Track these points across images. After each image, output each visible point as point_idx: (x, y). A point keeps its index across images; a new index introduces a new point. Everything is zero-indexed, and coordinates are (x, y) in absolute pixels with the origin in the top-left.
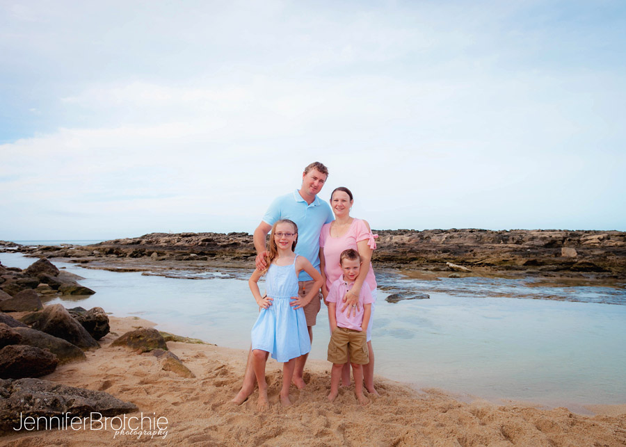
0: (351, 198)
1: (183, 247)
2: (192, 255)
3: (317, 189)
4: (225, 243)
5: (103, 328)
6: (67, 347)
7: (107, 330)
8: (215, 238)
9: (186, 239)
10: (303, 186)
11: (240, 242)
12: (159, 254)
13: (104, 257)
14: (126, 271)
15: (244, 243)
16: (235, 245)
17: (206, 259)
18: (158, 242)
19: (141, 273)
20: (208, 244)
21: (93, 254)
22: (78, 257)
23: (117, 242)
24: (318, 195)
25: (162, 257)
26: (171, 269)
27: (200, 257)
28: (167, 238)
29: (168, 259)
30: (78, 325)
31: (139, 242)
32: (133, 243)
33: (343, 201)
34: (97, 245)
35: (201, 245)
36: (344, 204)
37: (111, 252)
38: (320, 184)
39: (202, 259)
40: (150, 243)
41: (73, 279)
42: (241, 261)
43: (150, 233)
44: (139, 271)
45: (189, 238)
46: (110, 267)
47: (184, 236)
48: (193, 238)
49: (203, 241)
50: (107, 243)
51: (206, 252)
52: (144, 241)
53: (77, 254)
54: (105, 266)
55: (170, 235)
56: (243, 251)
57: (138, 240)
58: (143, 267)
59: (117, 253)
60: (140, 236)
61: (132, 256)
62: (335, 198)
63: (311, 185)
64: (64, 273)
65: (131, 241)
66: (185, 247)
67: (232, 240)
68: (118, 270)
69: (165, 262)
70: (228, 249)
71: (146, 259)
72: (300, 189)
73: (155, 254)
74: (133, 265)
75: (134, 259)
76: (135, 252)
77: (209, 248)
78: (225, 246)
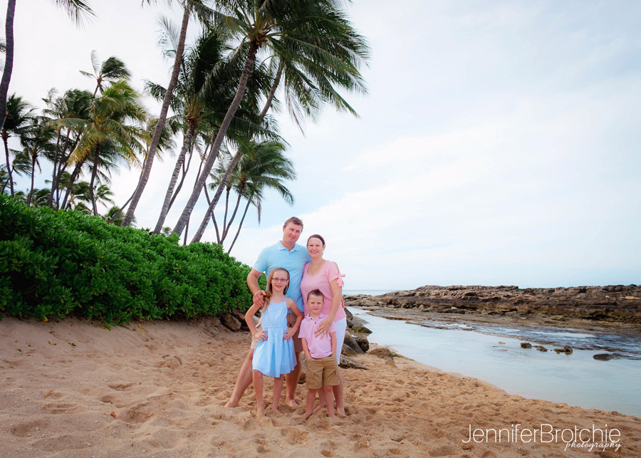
0: (324, 243)
1: (447, 301)
2: (453, 308)
3: (295, 238)
4: (487, 298)
5: (366, 345)
6: (350, 350)
7: (368, 347)
8: (477, 292)
9: (452, 292)
10: (284, 237)
11: (502, 297)
12: (425, 306)
13: (385, 307)
14: (396, 319)
15: (506, 298)
16: (497, 299)
17: (463, 313)
18: (429, 294)
19: (405, 321)
20: (470, 298)
21: (378, 304)
22: (368, 306)
23: (397, 293)
24: (297, 242)
25: (426, 309)
26: (429, 319)
27: (459, 310)
28: (437, 291)
29: (431, 311)
30: (355, 342)
31: (414, 295)
32: (409, 295)
33: (317, 246)
34: (382, 296)
35: (464, 299)
36: (318, 248)
37: (390, 303)
38: (297, 234)
39: (460, 313)
40: (422, 295)
41: (361, 322)
42: (496, 316)
43: (424, 286)
44: (405, 319)
45: (455, 292)
46: (386, 315)
47: (451, 290)
48: (459, 291)
49: (467, 295)
50: (389, 294)
51: (468, 306)
52: (418, 293)
53: (367, 303)
54: (383, 315)
55: (441, 288)
56: (503, 306)
57: (413, 292)
58: (409, 317)
59: (395, 304)
60: (415, 289)
61: (405, 307)
62: (310, 244)
63: (290, 235)
64: (356, 318)
65: (407, 294)
66: (449, 300)
67: (494, 295)
68: (391, 318)
69: (427, 313)
70: (488, 303)
71: (415, 310)
72: (282, 240)
73: (421, 306)
74: (402, 315)
75: (406, 310)
76: (407, 304)
77: (471, 303)
78: (486, 301)
